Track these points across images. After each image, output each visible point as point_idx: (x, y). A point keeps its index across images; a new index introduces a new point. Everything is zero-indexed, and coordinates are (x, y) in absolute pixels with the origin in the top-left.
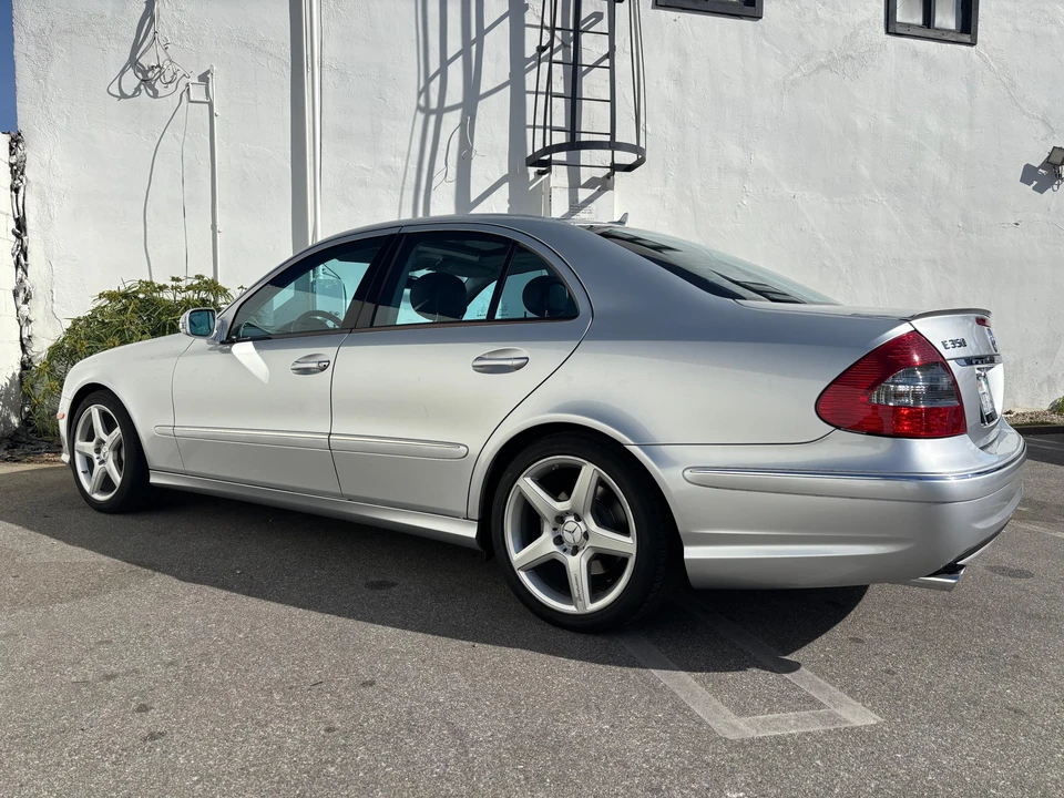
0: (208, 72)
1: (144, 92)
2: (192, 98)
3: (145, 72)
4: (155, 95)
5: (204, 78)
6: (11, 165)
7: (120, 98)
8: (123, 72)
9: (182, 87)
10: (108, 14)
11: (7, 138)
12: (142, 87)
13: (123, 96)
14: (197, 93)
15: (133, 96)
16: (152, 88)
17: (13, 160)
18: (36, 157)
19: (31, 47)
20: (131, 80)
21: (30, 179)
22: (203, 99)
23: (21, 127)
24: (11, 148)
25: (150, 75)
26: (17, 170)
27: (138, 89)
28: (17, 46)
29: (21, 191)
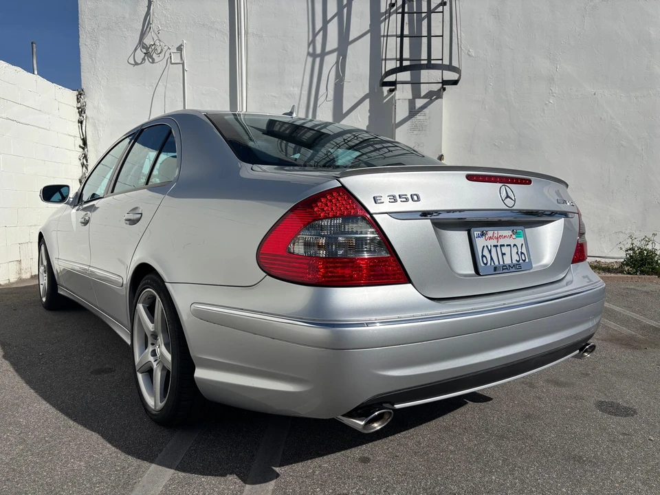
0: (181, 45)
1: (147, 60)
2: (173, 62)
3: (147, 49)
4: (153, 62)
5: (180, 49)
6: (78, 108)
7: (134, 65)
8: (136, 50)
9: (167, 55)
10: (127, 16)
11: (76, 93)
12: (146, 58)
13: (136, 64)
14: (175, 58)
15: (141, 63)
16: (151, 57)
17: (79, 105)
18: (91, 102)
19: (88, 40)
20: (140, 54)
21: (88, 116)
22: (179, 61)
23: (84, 86)
24: (78, 99)
25: (150, 50)
26: (81, 111)
27: (144, 59)
28: (81, 40)
29: (84, 123)
